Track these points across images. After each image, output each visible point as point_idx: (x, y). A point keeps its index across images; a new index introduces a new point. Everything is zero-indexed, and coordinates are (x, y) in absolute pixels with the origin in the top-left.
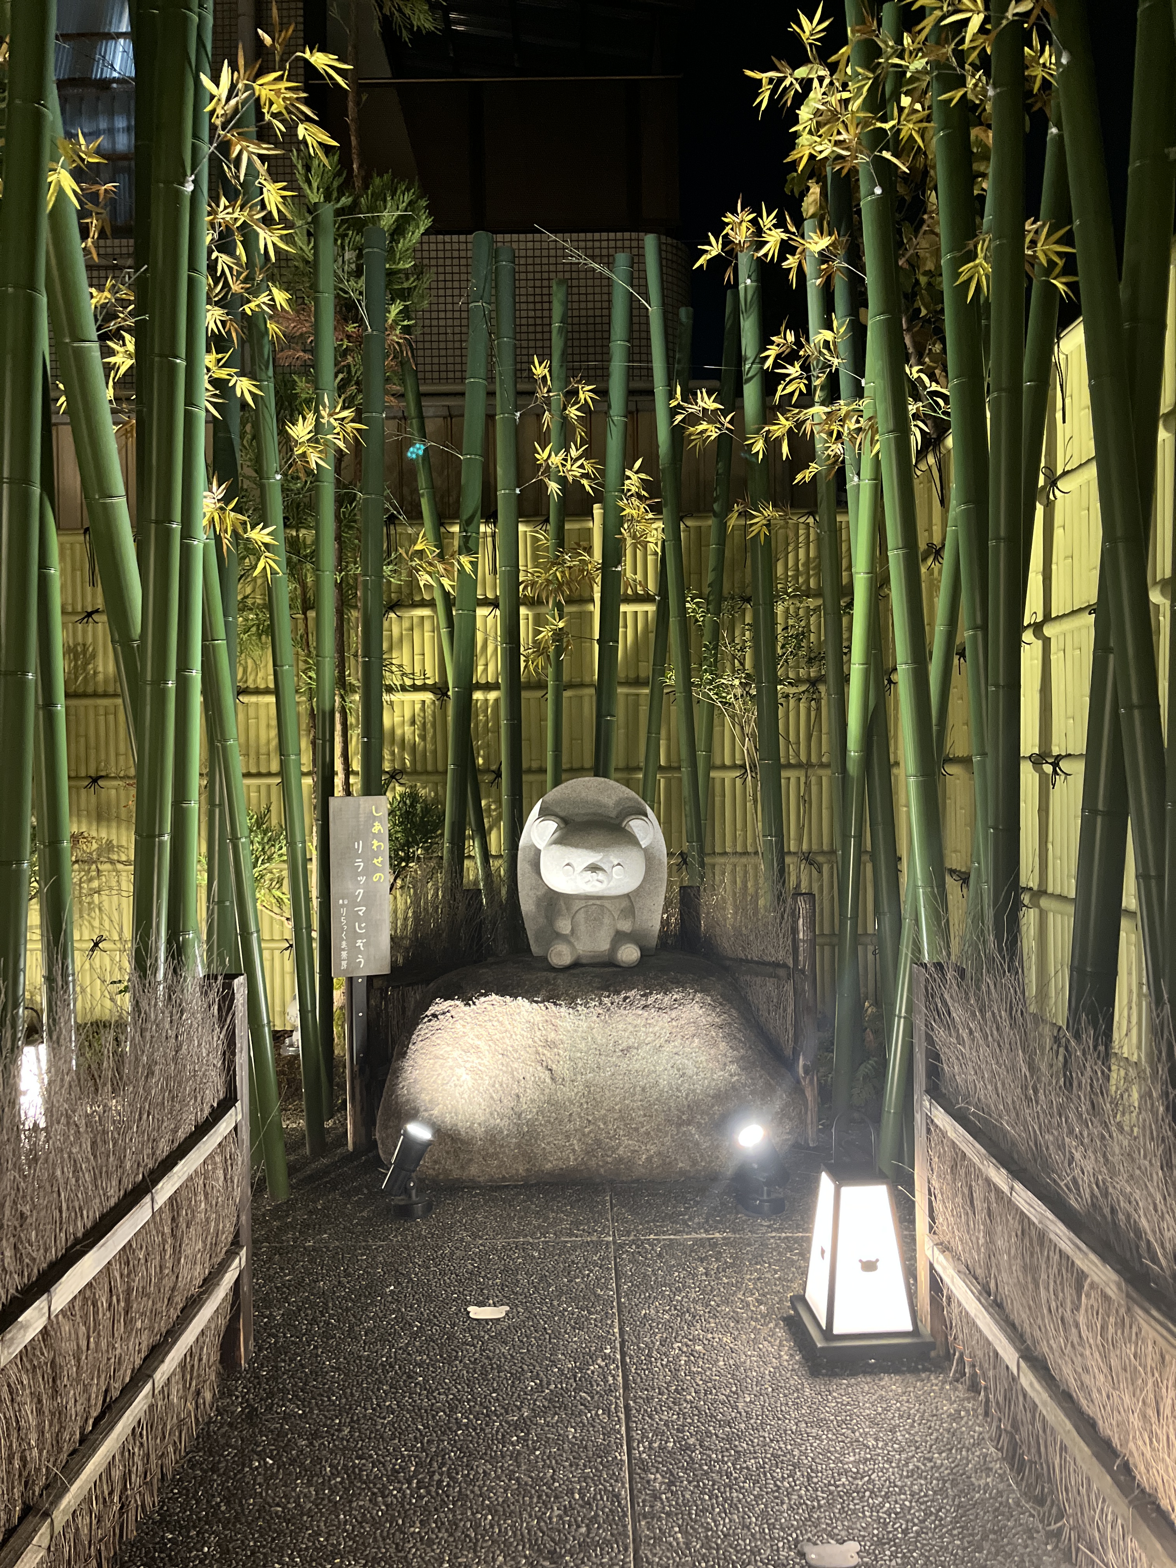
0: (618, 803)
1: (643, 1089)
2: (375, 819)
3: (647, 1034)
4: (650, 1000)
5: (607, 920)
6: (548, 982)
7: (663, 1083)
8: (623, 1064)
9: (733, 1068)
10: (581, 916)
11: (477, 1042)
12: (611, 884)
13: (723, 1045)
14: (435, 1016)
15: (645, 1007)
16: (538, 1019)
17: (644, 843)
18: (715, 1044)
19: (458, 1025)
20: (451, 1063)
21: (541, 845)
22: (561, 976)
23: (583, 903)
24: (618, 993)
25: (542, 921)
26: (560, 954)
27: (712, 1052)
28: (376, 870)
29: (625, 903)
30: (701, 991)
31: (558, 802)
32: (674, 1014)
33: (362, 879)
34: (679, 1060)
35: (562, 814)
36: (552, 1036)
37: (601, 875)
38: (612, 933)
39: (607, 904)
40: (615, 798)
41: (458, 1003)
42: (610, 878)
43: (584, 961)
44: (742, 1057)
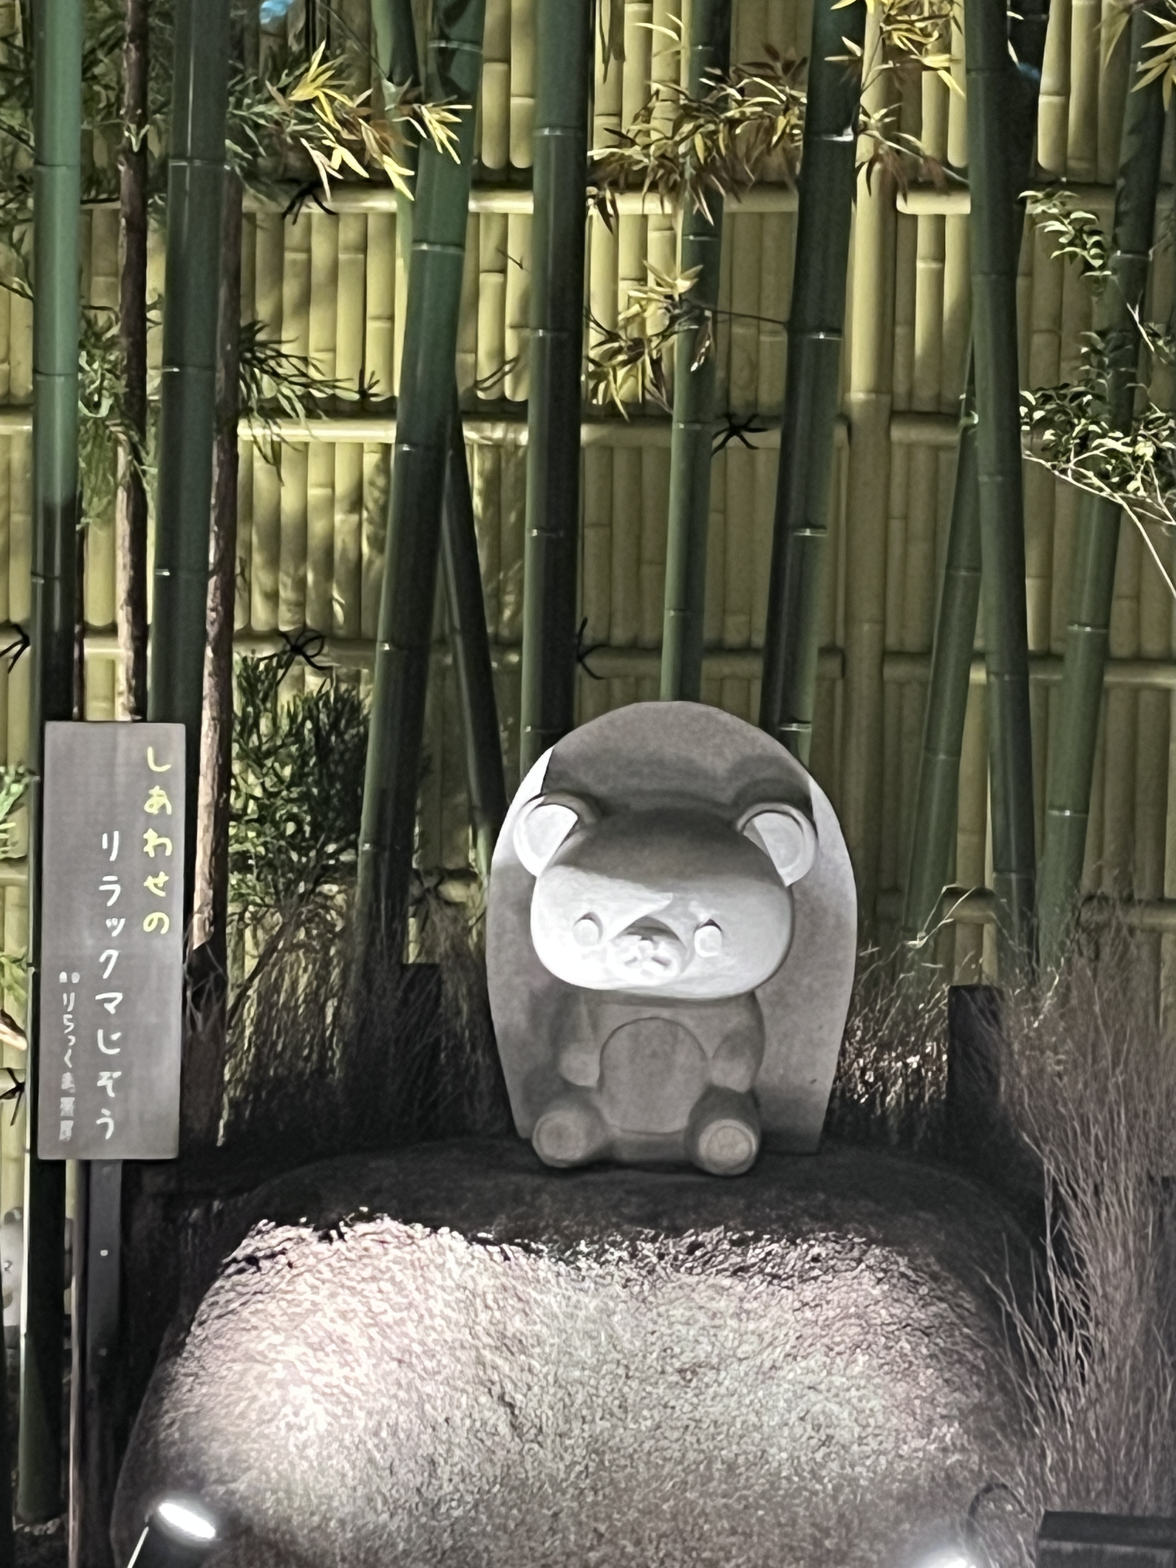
1: (731, 1467)
2: (152, 779)
3: (742, 1335)
4: (754, 1255)
5: (683, 1057)
6: (517, 1198)
7: (778, 1456)
8: (683, 1408)
9: (949, 1432)
10: (621, 1045)
11: (341, 1327)
12: (693, 970)
13: (926, 1375)
14: (252, 1260)
15: (739, 1271)
16: (485, 1282)
17: (789, 875)
18: (907, 1373)
19: (301, 1286)
20: (280, 1372)
21: (535, 864)
22: (556, 1185)
23: (624, 1014)
24: (676, 1232)
25: (541, 1052)
26: (559, 1134)
27: (901, 1389)
28: (154, 904)
29: (738, 1019)
30: (883, 1243)
31: (588, 760)
32: (809, 1292)
33: (117, 925)
34: (818, 1403)
35: (601, 789)
36: (517, 1324)
37: (663, 948)
38: (696, 1092)
39: (686, 1018)
40: (731, 755)
41: (306, 1232)
42: (687, 952)
43: (626, 1155)
44: (979, 1409)
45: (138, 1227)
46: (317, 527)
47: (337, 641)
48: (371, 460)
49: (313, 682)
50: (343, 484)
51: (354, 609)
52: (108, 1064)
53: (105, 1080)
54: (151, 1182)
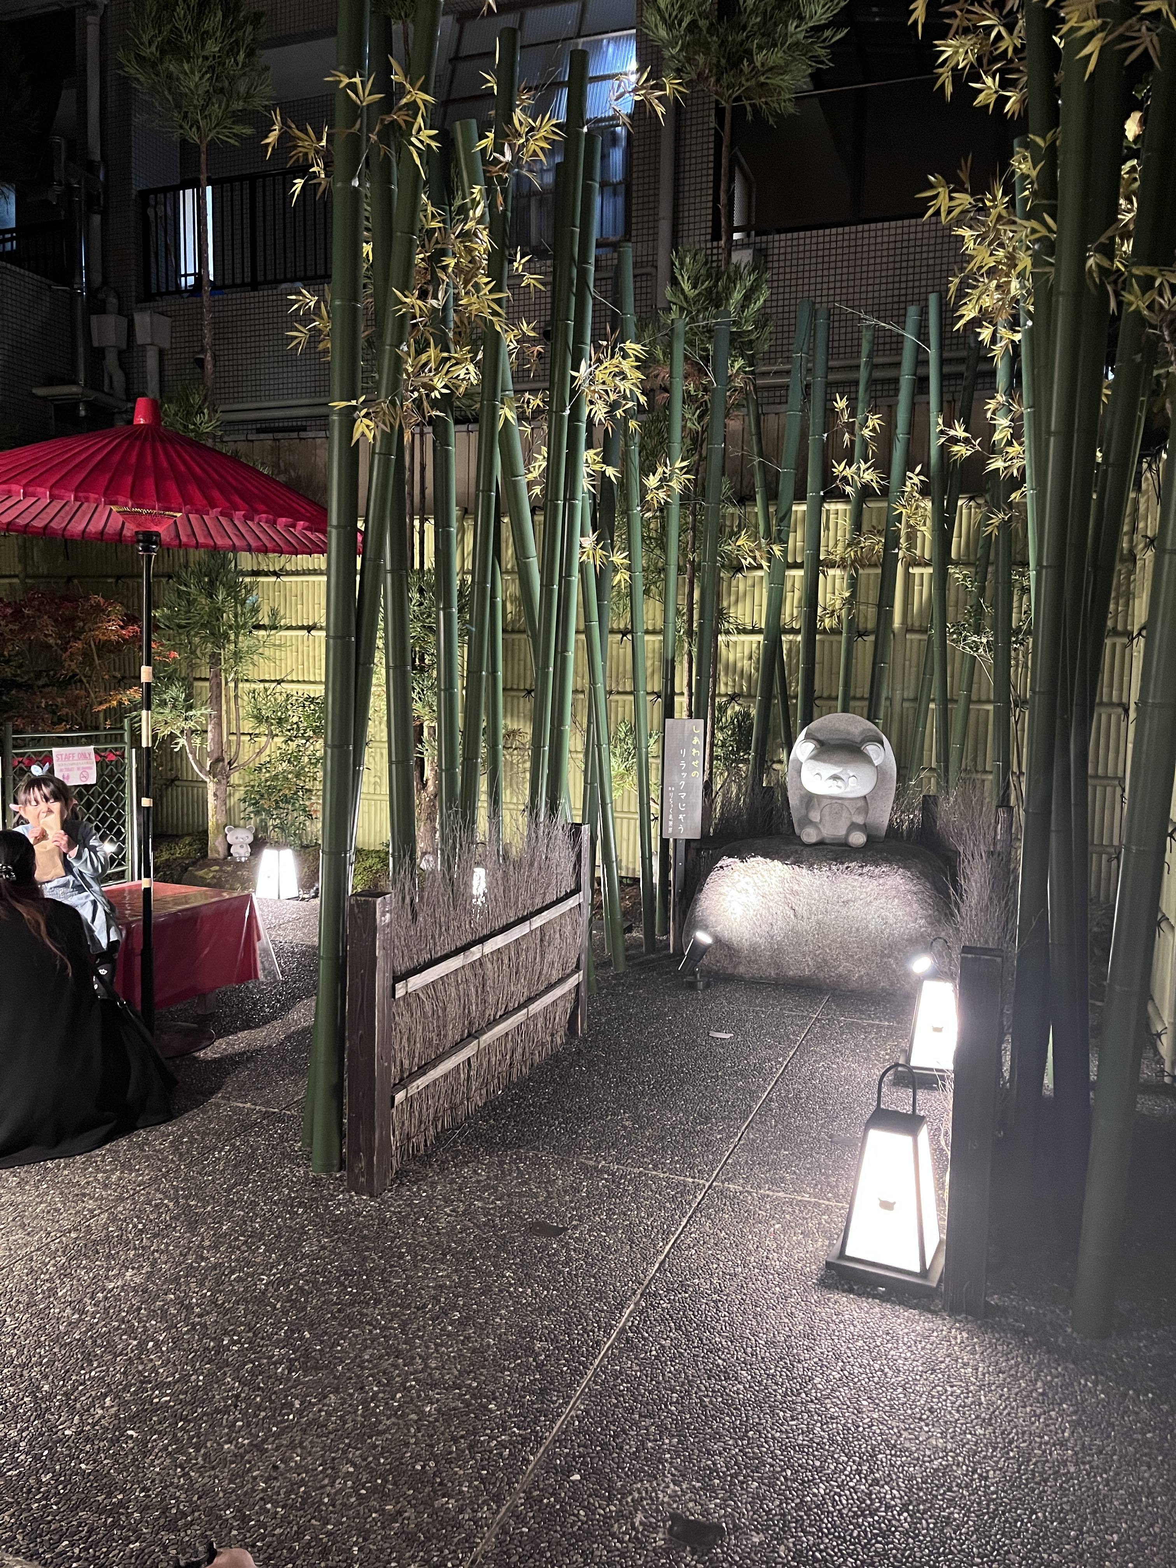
0: (862, 733)
1: (857, 930)
2: (695, 734)
3: (861, 893)
4: (865, 870)
5: (845, 814)
6: (796, 852)
7: (871, 927)
8: (844, 912)
9: (922, 922)
10: (826, 811)
11: (746, 887)
12: (848, 789)
13: (915, 906)
14: (721, 867)
15: (860, 875)
16: (787, 876)
17: (876, 763)
18: (910, 905)
19: (736, 874)
20: (729, 898)
21: (802, 759)
22: (808, 849)
23: (829, 801)
24: (842, 863)
25: (803, 812)
26: (808, 835)
27: (908, 909)
28: (694, 769)
29: (861, 803)
30: (904, 868)
31: (819, 730)
32: (881, 881)
33: (684, 774)
34: (884, 913)
35: (821, 738)
36: (796, 887)
37: (840, 783)
38: (848, 824)
39: (846, 803)
40: (860, 729)
41: (737, 860)
42: (846, 785)
43: (827, 841)
44: (930, 916)
45: (689, 857)
46: (739, 665)
47: (744, 696)
48: (754, 646)
49: (737, 708)
50: (746, 653)
51: (749, 688)
52: (682, 812)
53: (681, 817)
54: (693, 845)
